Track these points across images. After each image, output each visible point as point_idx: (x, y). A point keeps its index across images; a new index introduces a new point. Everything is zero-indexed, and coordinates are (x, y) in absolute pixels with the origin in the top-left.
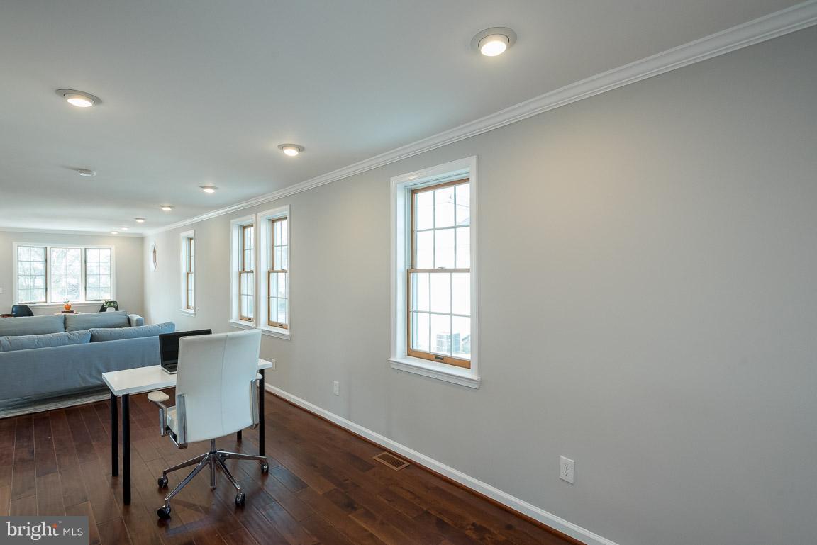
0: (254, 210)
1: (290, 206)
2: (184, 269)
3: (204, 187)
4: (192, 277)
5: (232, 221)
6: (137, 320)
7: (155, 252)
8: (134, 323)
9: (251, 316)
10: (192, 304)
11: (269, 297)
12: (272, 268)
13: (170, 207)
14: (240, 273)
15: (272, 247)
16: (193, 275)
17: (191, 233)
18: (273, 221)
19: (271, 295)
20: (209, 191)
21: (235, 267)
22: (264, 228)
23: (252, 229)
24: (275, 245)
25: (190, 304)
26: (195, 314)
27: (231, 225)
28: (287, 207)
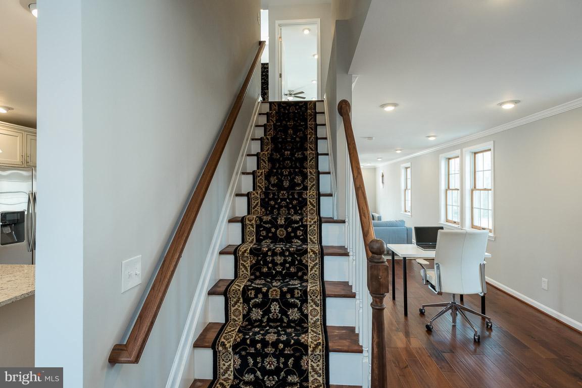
0: (460, 146)
1: (494, 142)
2: (403, 187)
3: (429, 137)
4: (409, 193)
5: (441, 155)
6: (378, 217)
7: (383, 176)
8: (376, 218)
9: (457, 220)
10: (408, 209)
11: (472, 208)
12: (475, 187)
13: (400, 150)
14: (446, 190)
15: (475, 172)
16: (410, 191)
17: (408, 165)
18: (475, 153)
19: (474, 206)
20: (432, 139)
21: (443, 187)
22: (468, 159)
23: (458, 160)
24: (477, 170)
25: (407, 209)
26: (411, 216)
27: (440, 159)
28: (492, 142)
